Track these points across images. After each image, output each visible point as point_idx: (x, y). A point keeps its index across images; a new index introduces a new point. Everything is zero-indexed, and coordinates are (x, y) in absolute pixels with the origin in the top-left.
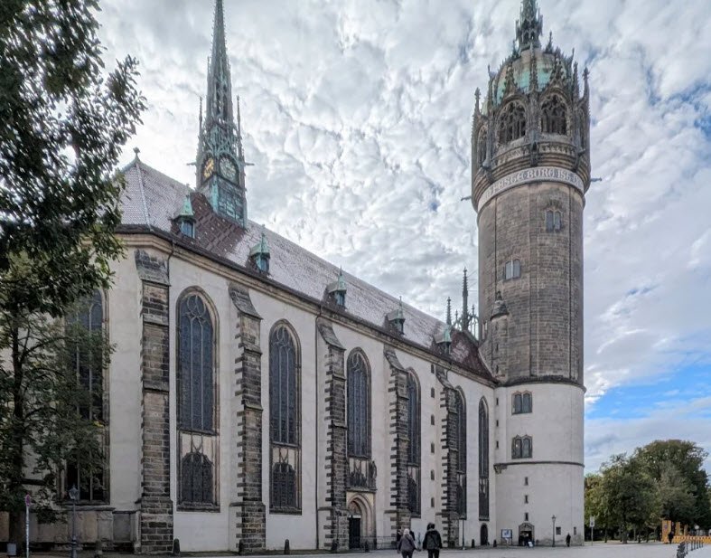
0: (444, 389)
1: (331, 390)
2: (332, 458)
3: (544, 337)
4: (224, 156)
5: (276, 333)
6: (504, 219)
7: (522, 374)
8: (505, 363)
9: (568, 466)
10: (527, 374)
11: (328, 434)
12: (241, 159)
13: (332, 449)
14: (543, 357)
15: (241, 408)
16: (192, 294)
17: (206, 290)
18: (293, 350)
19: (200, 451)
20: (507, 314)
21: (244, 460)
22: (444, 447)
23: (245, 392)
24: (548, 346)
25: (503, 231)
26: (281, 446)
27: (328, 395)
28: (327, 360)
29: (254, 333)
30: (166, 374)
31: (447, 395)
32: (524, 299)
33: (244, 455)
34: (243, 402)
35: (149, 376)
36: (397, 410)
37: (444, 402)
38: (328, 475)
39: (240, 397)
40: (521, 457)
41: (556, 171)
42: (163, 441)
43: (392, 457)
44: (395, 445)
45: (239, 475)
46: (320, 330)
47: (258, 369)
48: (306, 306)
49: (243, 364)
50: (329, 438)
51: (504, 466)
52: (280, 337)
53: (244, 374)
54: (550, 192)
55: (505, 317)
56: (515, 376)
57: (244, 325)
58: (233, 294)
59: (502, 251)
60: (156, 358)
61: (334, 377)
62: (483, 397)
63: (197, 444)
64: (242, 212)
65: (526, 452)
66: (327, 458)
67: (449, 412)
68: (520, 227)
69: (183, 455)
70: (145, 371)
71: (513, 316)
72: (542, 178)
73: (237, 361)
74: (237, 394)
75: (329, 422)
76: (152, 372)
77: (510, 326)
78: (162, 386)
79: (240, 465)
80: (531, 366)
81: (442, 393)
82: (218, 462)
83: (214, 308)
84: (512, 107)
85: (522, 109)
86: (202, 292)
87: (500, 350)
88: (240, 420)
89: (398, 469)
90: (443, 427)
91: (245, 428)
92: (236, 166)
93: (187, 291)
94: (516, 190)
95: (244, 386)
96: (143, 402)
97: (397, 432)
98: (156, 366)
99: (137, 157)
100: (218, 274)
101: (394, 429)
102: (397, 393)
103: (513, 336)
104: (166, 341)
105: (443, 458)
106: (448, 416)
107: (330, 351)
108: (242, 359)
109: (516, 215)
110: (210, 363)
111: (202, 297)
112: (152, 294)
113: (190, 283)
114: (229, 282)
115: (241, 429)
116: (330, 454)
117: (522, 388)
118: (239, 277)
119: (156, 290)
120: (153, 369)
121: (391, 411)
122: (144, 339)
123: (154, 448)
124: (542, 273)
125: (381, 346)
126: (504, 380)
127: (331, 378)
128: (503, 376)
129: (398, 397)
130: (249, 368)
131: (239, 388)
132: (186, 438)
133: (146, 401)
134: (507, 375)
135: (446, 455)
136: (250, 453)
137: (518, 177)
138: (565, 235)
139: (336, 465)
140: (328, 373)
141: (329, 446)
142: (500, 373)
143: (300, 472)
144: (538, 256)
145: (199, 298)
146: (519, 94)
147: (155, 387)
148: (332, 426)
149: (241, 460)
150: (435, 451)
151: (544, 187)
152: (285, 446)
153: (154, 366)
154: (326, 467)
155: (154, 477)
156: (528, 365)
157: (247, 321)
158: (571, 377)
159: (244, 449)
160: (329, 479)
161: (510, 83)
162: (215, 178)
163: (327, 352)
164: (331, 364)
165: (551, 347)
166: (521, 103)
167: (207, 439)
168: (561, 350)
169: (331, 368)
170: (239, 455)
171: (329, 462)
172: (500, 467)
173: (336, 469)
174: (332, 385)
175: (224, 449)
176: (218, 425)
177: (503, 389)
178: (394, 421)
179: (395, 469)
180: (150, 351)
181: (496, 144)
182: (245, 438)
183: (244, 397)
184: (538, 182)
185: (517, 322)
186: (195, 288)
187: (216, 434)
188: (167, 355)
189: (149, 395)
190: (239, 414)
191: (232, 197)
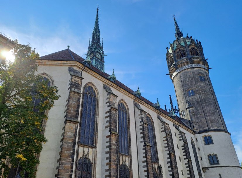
0: (180, 133)
1: (143, 129)
2: (146, 162)
3: (210, 115)
4: (97, 52)
5: (120, 104)
6: (184, 78)
7: (205, 128)
8: (196, 125)
9: (237, 168)
10: (207, 128)
11: (143, 149)
12: (103, 53)
13: (146, 157)
14: (212, 122)
15: (109, 134)
16: (90, 85)
17: (95, 84)
18: (126, 111)
19: (87, 156)
20: (193, 107)
21: (110, 161)
22: (185, 159)
23: (110, 126)
24: (212, 118)
25: (185, 82)
26: (123, 155)
27: (141, 131)
28: (140, 116)
29: (114, 101)
30: (78, 114)
31: (182, 135)
32: (198, 102)
33: (110, 158)
34: (110, 131)
35: (69, 115)
36: (167, 140)
37: (181, 138)
38: (145, 171)
39: (108, 129)
40: (214, 164)
41: (199, 65)
42: (72, 148)
43: (168, 163)
44: (168, 156)
45: (107, 170)
46: (135, 105)
47: (116, 116)
48: (130, 95)
49: (110, 114)
50: (144, 151)
51: (207, 168)
52: (121, 106)
53: (110, 118)
54: (199, 70)
55: (192, 108)
56: (202, 129)
57: (110, 98)
58: (105, 87)
59: (185, 88)
60: (74, 107)
61: (144, 123)
62: (191, 138)
63: (86, 152)
64: (103, 68)
65: (216, 162)
66: (144, 162)
67: (184, 142)
68: (191, 80)
69: (79, 158)
70: (68, 112)
71: (195, 108)
72: (195, 66)
73: (106, 113)
74: (106, 127)
75: (143, 144)
76: (70, 113)
77: (195, 111)
78: (75, 120)
79: (107, 164)
80: (207, 125)
81: (179, 135)
82: (95, 163)
83: (97, 92)
84: (180, 50)
85: (184, 50)
86: (93, 85)
87: (193, 120)
88: (108, 139)
89: (172, 169)
90: (183, 149)
91: (110, 143)
92: (101, 55)
93: (87, 84)
94: (187, 70)
95: (110, 123)
96: (64, 128)
97: (169, 150)
98: (73, 110)
99: (68, 48)
100: (100, 80)
101: (167, 149)
102: (166, 133)
103: (197, 115)
104: (79, 100)
105: (186, 164)
106: (184, 144)
107: (141, 113)
108: (110, 111)
109: (188, 77)
110: (95, 114)
111: (93, 87)
112: (76, 81)
113: (89, 81)
114: (104, 83)
115: (108, 144)
116: (145, 159)
117: (207, 134)
118: (107, 81)
119: (77, 79)
120: (72, 112)
121: (164, 141)
122: (69, 98)
123: (67, 153)
124: (203, 94)
125: (156, 114)
126: (198, 131)
127: (142, 124)
128: (197, 129)
129: (166, 134)
130: (113, 116)
131: (108, 124)
132: (81, 149)
133: (67, 127)
134: (198, 129)
135: (187, 162)
136: (113, 157)
137: (186, 67)
138: (207, 82)
139: (149, 165)
140: (141, 122)
141: (144, 155)
142: (195, 128)
143: (131, 170)
144: (200, 88)
145: (92, 87)
146: (182, 46)
147: (72, 120)
148: (145, 145)
149: (108, 161)
150: (181, 161)
151: (196, 69)
152: (125, 155)
153: (72, 111)
154: (144, 167)
155: (64, 170)
156: (206, 125)
157: (112, 96)
158: (224, 129)
159: (110, 155)
160: (146, 173)
161: (178, 44)
162: (94, 57)
163: (140, 113)
164: (142, 118)
165: (214, 118)
166: (183, 49)
167: (91, 150)
168: (217, 119)
169: (142, 119)
170: (107, 159)
171: (145, 164)
172: (205, 169)
173: (149, 168)
174: (143, 127)
175: (99, 156)
176: (96, 143)
177: (198, 135)
178: (166, 145)
179: (170, 169)
180: (71, 104)
181: (177, 59)
182: (110, 149)
183: (110, 128)
184: (194, 68)
185: (198, 110)
186: (91, 83)
187: (95, 147)
188: (79, 106)
189: (68, 124)
190: (107, 137)
191: (100, 63)
